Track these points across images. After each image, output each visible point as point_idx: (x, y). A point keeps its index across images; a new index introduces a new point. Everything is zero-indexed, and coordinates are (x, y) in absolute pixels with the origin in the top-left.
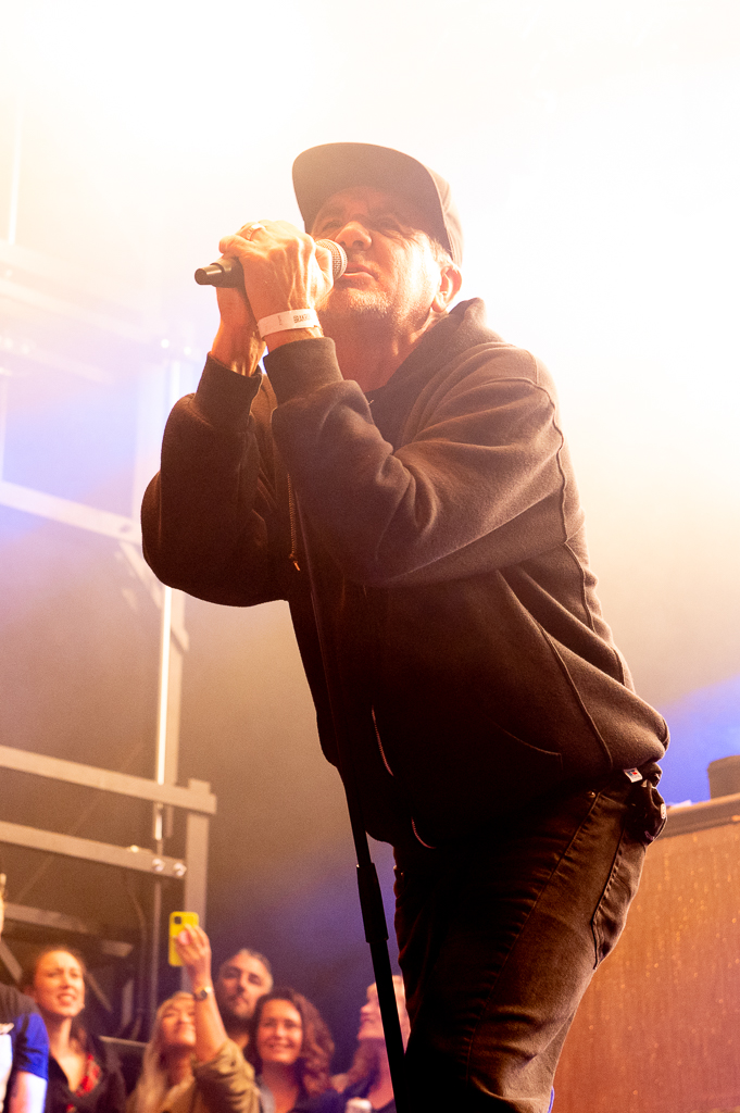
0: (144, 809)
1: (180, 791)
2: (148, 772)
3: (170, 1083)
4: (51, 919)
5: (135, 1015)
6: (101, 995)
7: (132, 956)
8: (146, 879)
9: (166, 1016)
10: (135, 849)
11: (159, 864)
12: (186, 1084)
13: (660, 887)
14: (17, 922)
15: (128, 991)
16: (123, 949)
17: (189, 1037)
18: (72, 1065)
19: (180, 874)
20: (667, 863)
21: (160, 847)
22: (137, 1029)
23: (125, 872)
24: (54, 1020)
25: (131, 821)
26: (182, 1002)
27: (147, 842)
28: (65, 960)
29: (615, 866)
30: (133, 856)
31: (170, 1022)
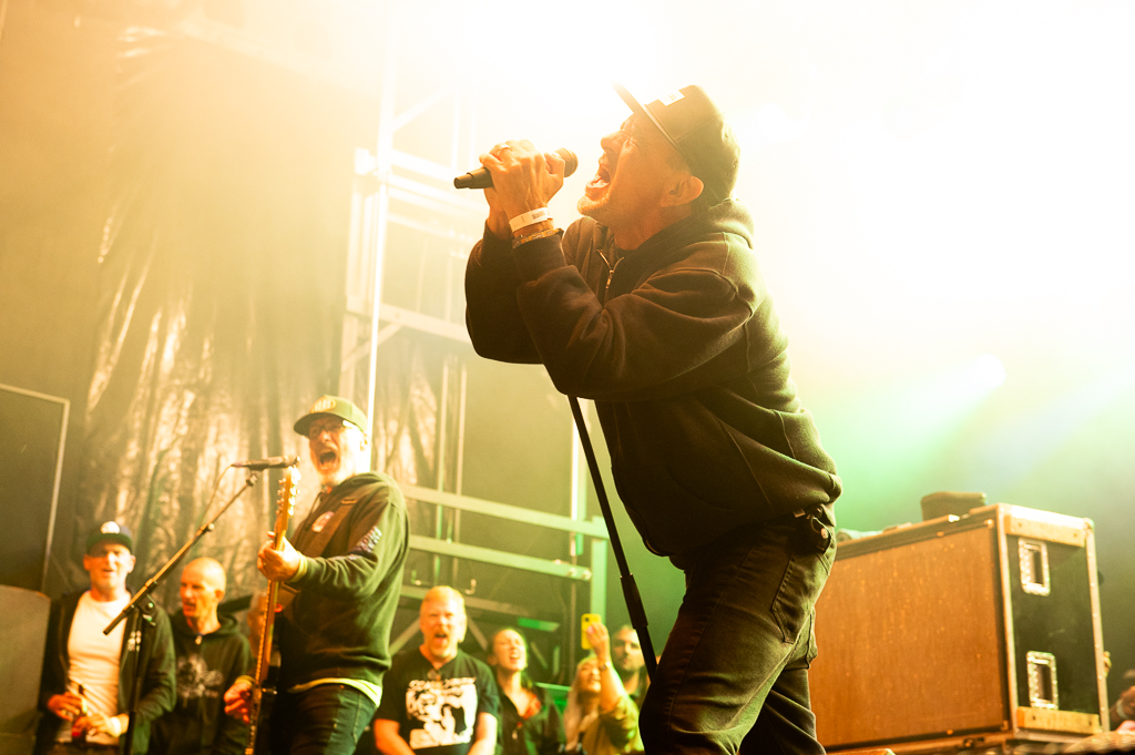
0: (564, 537)
1: (587, 524)
2: (566, 512)
3: (584, 713)
4: (505, 608)
5: (561, 669)
6: (540, 656)
7: (559, 631)
8: (566, 582)
9: (584, 669)
10: (558, 562)
11: (575, 572)
12: (594, 715)
13: (890, 581)
14: (484, 610)
15: (557, 653)
16: (551, 627)
17: (596, 687)
18: (521, 700)
19: (587, 578)
20: (895, 565)
21: (575, 560)
22: (562, 679)
23: (551, 577)
24: (509, 673)
25: (557, 544)
26: (592, 659)
27: (566, 557)
28: (512, 635)
29: (789, 570)
30: (557, 568)
31: (585, 674)
